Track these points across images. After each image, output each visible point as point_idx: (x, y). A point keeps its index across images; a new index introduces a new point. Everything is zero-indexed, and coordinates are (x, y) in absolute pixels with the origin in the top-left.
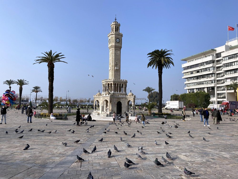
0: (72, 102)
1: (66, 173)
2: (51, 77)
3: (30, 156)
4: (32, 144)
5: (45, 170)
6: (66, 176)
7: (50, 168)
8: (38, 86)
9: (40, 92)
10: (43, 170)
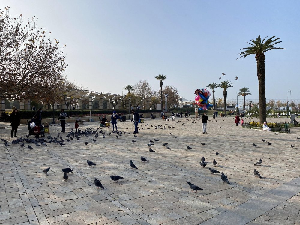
0: (297, 107)
1: (280, 208)
2: (261, 74)
3: (232, 173)
4: (236, 159)
5: (250, 195)
6: (280, 213)
7: (256, 194)
8: (245, 88)
9: (249, 95)
10: (247, 195)
